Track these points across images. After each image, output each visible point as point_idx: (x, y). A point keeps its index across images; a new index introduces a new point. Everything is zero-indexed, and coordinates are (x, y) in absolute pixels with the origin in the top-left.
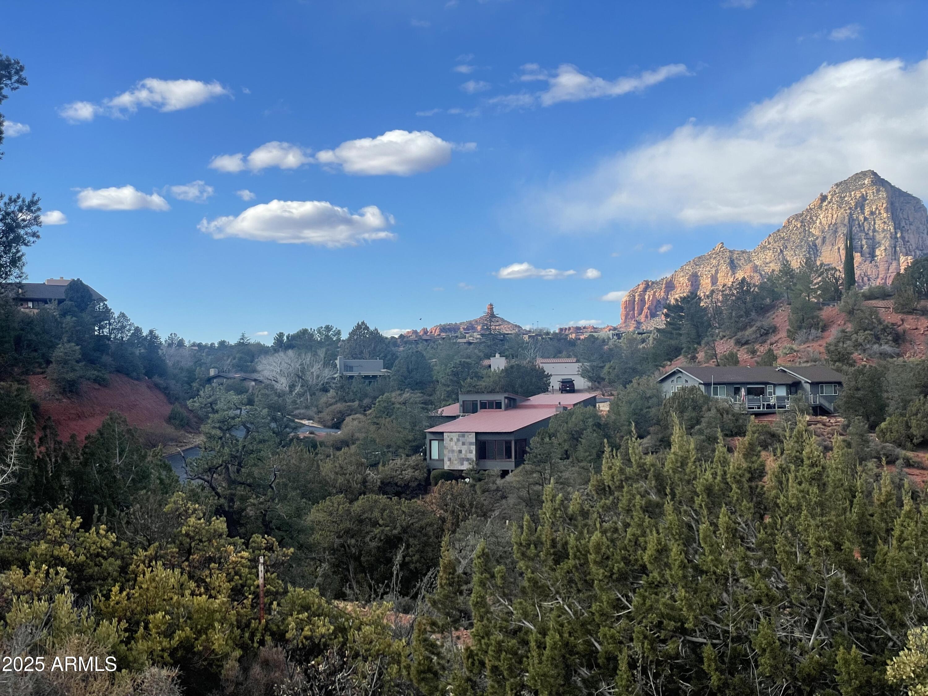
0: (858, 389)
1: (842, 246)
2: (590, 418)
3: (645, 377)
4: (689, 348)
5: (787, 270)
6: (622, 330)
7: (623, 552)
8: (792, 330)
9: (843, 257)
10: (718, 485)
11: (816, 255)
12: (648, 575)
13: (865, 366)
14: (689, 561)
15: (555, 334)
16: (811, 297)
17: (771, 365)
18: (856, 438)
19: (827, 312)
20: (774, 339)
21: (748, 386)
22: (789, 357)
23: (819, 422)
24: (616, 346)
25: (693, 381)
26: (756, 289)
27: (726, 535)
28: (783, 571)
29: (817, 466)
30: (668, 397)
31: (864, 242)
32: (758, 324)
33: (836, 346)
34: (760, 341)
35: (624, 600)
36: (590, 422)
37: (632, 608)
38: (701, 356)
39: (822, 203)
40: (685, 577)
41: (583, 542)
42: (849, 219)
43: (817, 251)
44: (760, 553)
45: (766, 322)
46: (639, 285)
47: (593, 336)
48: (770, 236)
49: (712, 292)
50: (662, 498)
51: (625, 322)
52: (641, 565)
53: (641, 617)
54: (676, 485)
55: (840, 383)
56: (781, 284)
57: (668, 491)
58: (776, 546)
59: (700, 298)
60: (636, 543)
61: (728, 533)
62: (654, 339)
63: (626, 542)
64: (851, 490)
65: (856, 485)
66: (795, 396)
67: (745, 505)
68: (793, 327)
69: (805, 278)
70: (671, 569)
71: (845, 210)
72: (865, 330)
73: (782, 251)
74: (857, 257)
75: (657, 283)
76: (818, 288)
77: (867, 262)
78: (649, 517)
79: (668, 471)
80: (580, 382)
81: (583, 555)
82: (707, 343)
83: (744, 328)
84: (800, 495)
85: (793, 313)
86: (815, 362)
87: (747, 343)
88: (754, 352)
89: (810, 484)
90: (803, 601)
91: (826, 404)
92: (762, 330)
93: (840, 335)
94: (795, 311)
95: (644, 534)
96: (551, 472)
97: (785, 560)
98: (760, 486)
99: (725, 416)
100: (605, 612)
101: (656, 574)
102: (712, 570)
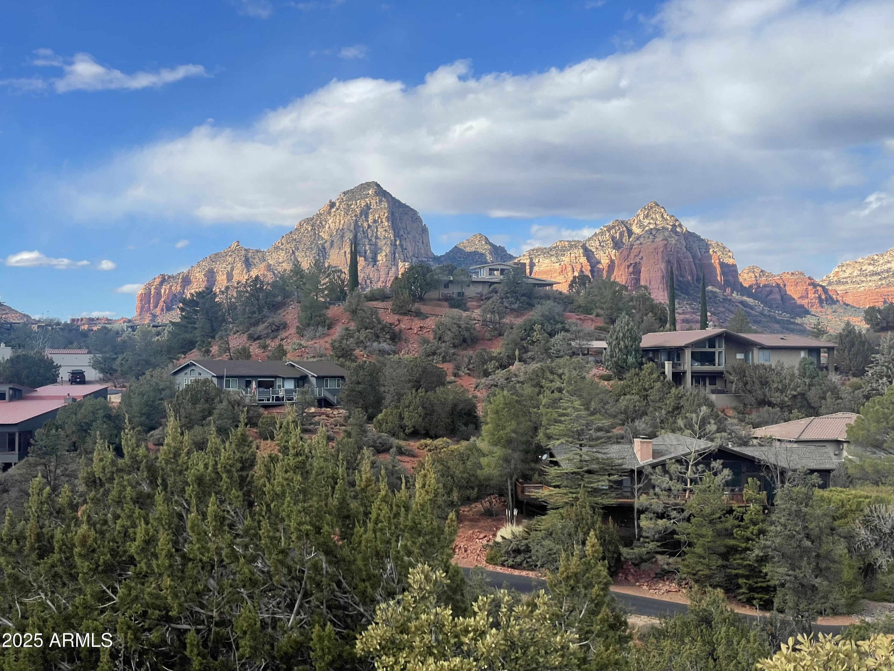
0: (359, 383)
1: (348, 250)
2: (100, 409)
3: (158, 370)
4: (204, 342)
5: (297, 270)
6: (137, 322)
7: (111, 544)
8: (301, 327)
9: (349, 261)
10: (209, 475)
11: (325, 258)
12: (135, 566)
13: (365, 362)
14: (177, 550)
15: (66, 324)
16: (319, 296)
17: (281, 359)
18: (355, 428)
19: (334, 311)
20: (284, 334)
21: (259, 379)
22: (298, 353)
23: (323, 414)
24: (130, 338)
25: (207, 374)
26: (269, 288)
27: (214, 524)
28: (266, 556)
29: (301, 455)
30: (181, 389)
31: (367, 247)
32: (270, 320)
33: (340, 342)
34: (271, 336)
35: (109, 592)
36: (101, 413)
37: (117, 599)
38: (214, 349)
39: (330, 209)
40: (171, 566)
41: (69, 535)
42: (355, 226)
43: (326, 253)
44: (247, 540)
45: (276, 318)
46: (155, 279)
47: (105, 328)
48: (283, 237)
49: (227, 288)
50: (153, 489)
51: (140, 315)
52: (129, 556)
53: (126, 607)
54: (168, 476)
55: (342, 378)
56: (291, 283)
57: (159, 481)
58: (261, 532)
59: (215, 294)
60: (125, 534)
61: (216, 521)
62: (169, 332)
63: (116, 533)
64: (333, 477)
65: (338, 473)
66: (301, 389)
67: (234, 494)
68: (302, 325)
69: (314, 279)
70: (157, 558)
71: (351, 217)
72: (366, 329)
73: (293, 252)
74: (361, 261)
75: (173, 277)
76: (326, 289)
77: (370, 266)
78: (140, 508)
79: (161, 463)
80: (91, 374)
81: (70, 548)
82: (221, 338)
83: (256, 324)
84: (285, 483)
85: (303, 311)
86: (321, 357)
87: (259, 338)
88: (265, 347)
89: (295, 473)
90: (285, 583)
91: (330, 397)
92: (274, 327)
93: (344, 332)
94: (304, 309)
95: (134, 526)
96: (57, 465)
97: (269, 545)
98: (250, 475)
99: (236, 407)
100: (88, 604)
101: (143, 565)
102: (198, 558)
